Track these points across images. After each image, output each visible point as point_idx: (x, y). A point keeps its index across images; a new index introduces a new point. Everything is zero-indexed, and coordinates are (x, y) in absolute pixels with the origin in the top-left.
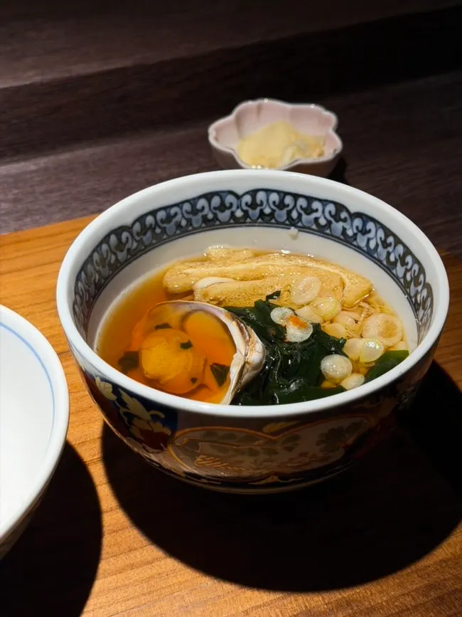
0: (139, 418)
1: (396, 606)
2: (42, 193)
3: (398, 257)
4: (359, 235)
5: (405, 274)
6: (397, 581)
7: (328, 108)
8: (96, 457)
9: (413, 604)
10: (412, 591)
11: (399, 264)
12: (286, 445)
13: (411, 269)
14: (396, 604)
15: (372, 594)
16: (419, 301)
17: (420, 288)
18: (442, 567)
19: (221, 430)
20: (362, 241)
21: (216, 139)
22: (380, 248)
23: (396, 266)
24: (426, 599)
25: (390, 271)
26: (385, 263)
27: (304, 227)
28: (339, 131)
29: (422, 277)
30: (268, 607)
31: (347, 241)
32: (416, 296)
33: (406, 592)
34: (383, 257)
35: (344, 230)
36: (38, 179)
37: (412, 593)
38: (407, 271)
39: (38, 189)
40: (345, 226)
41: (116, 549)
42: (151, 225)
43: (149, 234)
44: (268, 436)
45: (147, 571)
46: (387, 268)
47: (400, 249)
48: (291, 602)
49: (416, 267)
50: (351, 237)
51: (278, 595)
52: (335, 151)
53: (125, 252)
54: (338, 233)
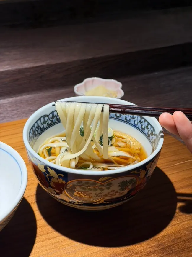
0: (54, 178)
1: (147, 251)
2: (10, 111)
3: (145, 127)
4: (131, 119)
5: (148, 132)
6: (147, 243)
7: (118, 81)
8: (34, 201)
9: (153, 250)
10: (153, 246)
11: (146, 129)
12: (107, 187)
13: (150, 130)
14: (147, 250)
15: (138, 247)
16: (153, 141)
17: (153, 136)
18: (164, 238)
19: (84, 181)
20: (132, 122)
21: (77, 91)
22: (139, 123)
23: (145, 130)
24: (157, 249)
25: (143, 132)
26: (141, 129)
27: (111, 117)
28: (122, 88)
29: (154, 133)
30: (100, 252)
31: (126, 122)
32: (152, 139)
33: (151, 246)
34: (140, 127)
35: (126, 117)
36: (8, 106)
37: (153, 247)
38: (149, 131)
39: (9, 109)
40: (126, 116)
41: (42, 233)
42: (56, 115)
43: (55, 118)
44: (101, 183)
45: (54, 241)
46: (142, 131)
47: (146, 123)
48: (108, 250)
49: (152, 129)
50: (128, 120)
51: (103, 248)
52: (121, 95)
53: (46, 124)
54: (124, 119)
